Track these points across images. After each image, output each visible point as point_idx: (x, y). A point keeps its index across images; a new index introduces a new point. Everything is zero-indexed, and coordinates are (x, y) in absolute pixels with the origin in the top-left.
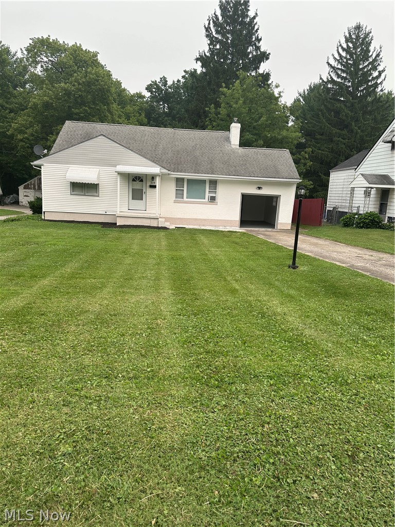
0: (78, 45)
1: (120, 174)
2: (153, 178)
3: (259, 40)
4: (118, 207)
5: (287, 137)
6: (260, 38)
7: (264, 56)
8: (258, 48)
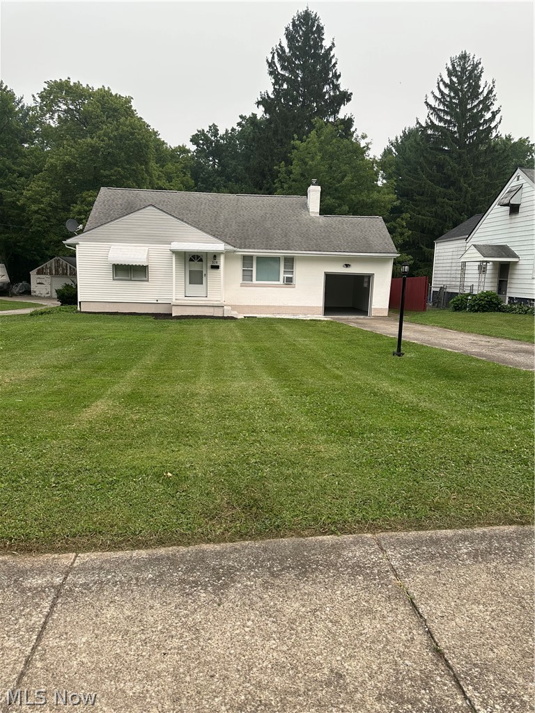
0: (106, 89)
1: (174, 252)
2: (215, 256)
3: (337, 77)
4: (174, 293)
5: (378, 201)
6: (338, 73)
7: (345, 97)
8: (336, 87)
